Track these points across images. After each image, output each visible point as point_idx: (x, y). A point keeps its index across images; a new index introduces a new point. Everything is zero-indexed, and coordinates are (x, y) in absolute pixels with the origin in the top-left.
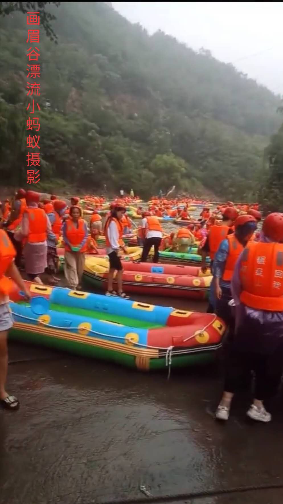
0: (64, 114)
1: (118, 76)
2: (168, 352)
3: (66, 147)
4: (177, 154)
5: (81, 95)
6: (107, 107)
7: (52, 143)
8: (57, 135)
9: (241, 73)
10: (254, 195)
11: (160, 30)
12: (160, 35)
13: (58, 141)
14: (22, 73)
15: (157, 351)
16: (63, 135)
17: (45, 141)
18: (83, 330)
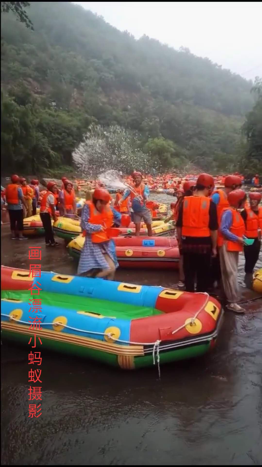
0: (68, 112)
1: (112, 76)
2: (154, 348)
3: (71, 138)
4: (166, 137)
5: (82, 95)
6: (104, 103)
7: (59, 136)
8: (63, 129)
9: (216, 65)
10: (235, 166)
11: (145, 35)
12: (145, 39)
13: (63, 134)
14: (30, 79)
15: (142, 348)
16: (68, 129)
17: (53, 135)
18: (58, 325)
